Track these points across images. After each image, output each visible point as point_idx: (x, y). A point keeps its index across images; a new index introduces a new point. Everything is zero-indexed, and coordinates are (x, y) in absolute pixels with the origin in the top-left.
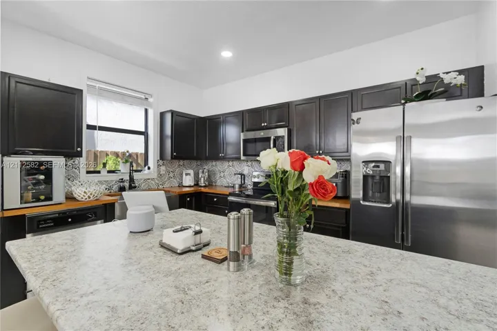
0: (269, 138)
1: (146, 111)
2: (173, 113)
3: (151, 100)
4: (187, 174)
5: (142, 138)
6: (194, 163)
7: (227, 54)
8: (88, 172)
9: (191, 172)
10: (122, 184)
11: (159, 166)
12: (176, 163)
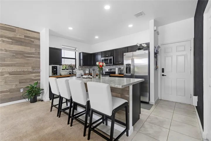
0: (108, 59)
1: (76, 52)
2: (83, 53)
3: (77, 49)
4: (87, 70)
5: (75, 60)
6: (89, 67)
7: (97, 37)
8: (62, 69)
9: (88, 69)
10: (70, 72)
11: (79, 68)
12: (84, 67)
